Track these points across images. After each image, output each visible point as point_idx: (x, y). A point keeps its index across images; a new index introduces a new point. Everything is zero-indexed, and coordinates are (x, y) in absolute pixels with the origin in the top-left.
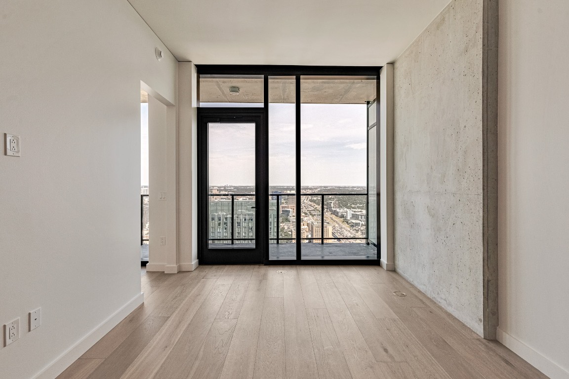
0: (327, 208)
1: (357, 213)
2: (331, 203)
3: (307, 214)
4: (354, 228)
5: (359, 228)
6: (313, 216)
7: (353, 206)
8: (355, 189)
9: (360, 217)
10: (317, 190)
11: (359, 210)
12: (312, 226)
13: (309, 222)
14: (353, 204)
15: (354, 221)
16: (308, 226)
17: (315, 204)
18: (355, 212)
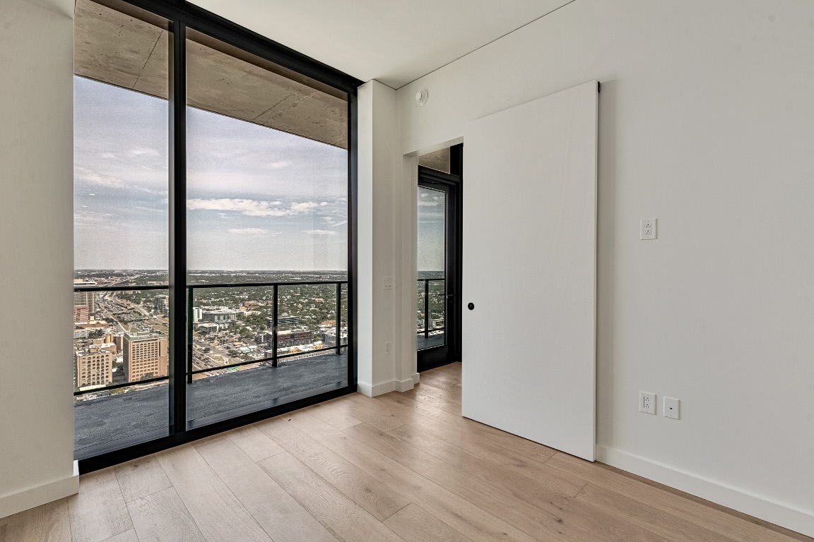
0: (156, 308)
1: (212, 312)
2: (164, 298)
3: (112, 321)
4: (207, 336)
5: (216, 334)
6: (125, 323)
7: (205, 301)
8: (207, 275)
9: (216, 317)
10: (132, 278)
11: (215, 307)
12: (124, 340)
13: (117, 335)
14: (205, 298)
15: (206, 325)
16: (115, 341)
17: (129, 302)
18: (208, 310)
